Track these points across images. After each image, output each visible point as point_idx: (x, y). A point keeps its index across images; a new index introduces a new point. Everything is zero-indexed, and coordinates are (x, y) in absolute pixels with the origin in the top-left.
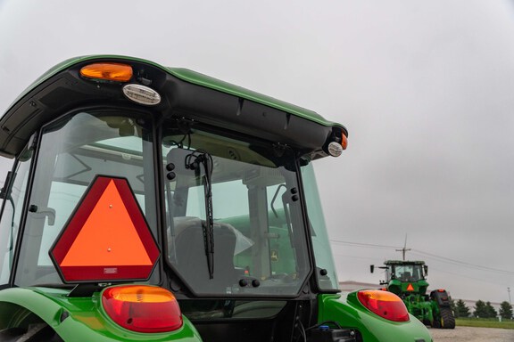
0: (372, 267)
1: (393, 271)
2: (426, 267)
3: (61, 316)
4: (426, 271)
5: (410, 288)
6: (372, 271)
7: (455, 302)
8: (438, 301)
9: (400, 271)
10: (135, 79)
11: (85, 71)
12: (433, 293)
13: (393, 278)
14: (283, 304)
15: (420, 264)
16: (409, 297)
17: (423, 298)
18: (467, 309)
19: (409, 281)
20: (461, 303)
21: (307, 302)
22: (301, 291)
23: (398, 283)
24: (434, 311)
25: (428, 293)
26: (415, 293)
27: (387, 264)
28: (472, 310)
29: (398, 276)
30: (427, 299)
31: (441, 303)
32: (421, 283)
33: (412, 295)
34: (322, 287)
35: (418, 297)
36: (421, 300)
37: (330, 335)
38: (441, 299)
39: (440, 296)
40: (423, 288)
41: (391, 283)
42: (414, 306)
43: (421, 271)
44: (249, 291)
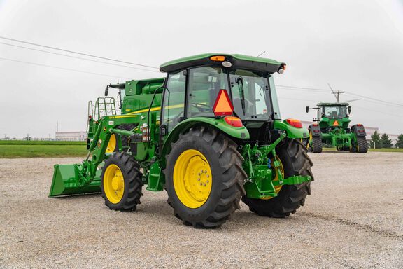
0: (308, 108)
1: (324, 111)
2: (350, 107)
3: (217, 124)
4: (350, 111)
5: (336, 124)
6: (307, 111)
7: (380, 136)
8: (356, 133)
9: (329, 111)
10: (225, 60)
11: (212, 58)
12: (353, 127)
13: (323, 116)
14: (263, 123)
15: (345, 105)
16: (334, 130)
17: (345, 130)
18: (390, 141)
19: (335, 119)
20: (385, 137)
21: (270, 123)
22: (269, 119)
23: (326, 120)
24: (352, 140)
25: (349, 127)
26: (338, 127)
27: (320, 106)
28: (394, 143)
29: (327, 114)
30: (348, 132)
31: (359, 134)
32: (345, 120)
33: (336, 129)
34: (275, 118)
35: (341, 130)
36: (343, 132)
37: (278, 132)
38: (358, 131)
39: (358, 129)
40: (346, 124)
41: (321, 120)
42: (337, 137)
43: (346, 111)
44: (254, 119)
